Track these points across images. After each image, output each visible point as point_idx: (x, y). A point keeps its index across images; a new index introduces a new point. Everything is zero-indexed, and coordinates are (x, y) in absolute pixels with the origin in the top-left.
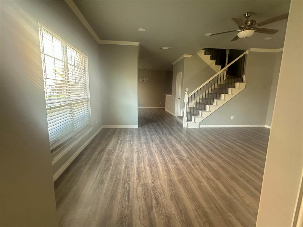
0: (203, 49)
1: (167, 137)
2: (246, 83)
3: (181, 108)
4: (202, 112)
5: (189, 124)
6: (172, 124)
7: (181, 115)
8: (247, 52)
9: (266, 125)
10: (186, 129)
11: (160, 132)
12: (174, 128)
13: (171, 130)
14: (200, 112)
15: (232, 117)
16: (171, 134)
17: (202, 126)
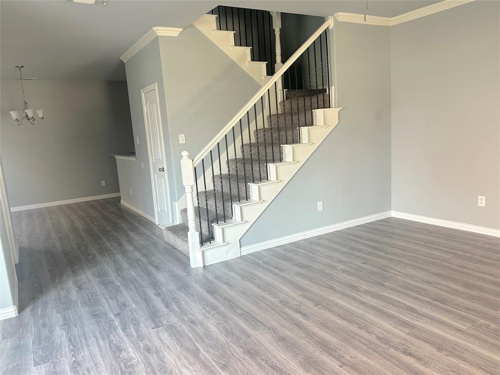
0: (212, 12)
1: (141, 337)
2: (339, 109)
3: (173, 199)
4: (241, 208)
5: (207, 253)
6: (151, 263)
7: (178, 222)
8: (329, 23)
9: (395, 210)
10: (201, 271)
11: (112, 316)
12: (161, 277)
13: (151, 292)
14: (236, 207)
15: (320, 206)
16: (154, 316)
17: (247, 250)
